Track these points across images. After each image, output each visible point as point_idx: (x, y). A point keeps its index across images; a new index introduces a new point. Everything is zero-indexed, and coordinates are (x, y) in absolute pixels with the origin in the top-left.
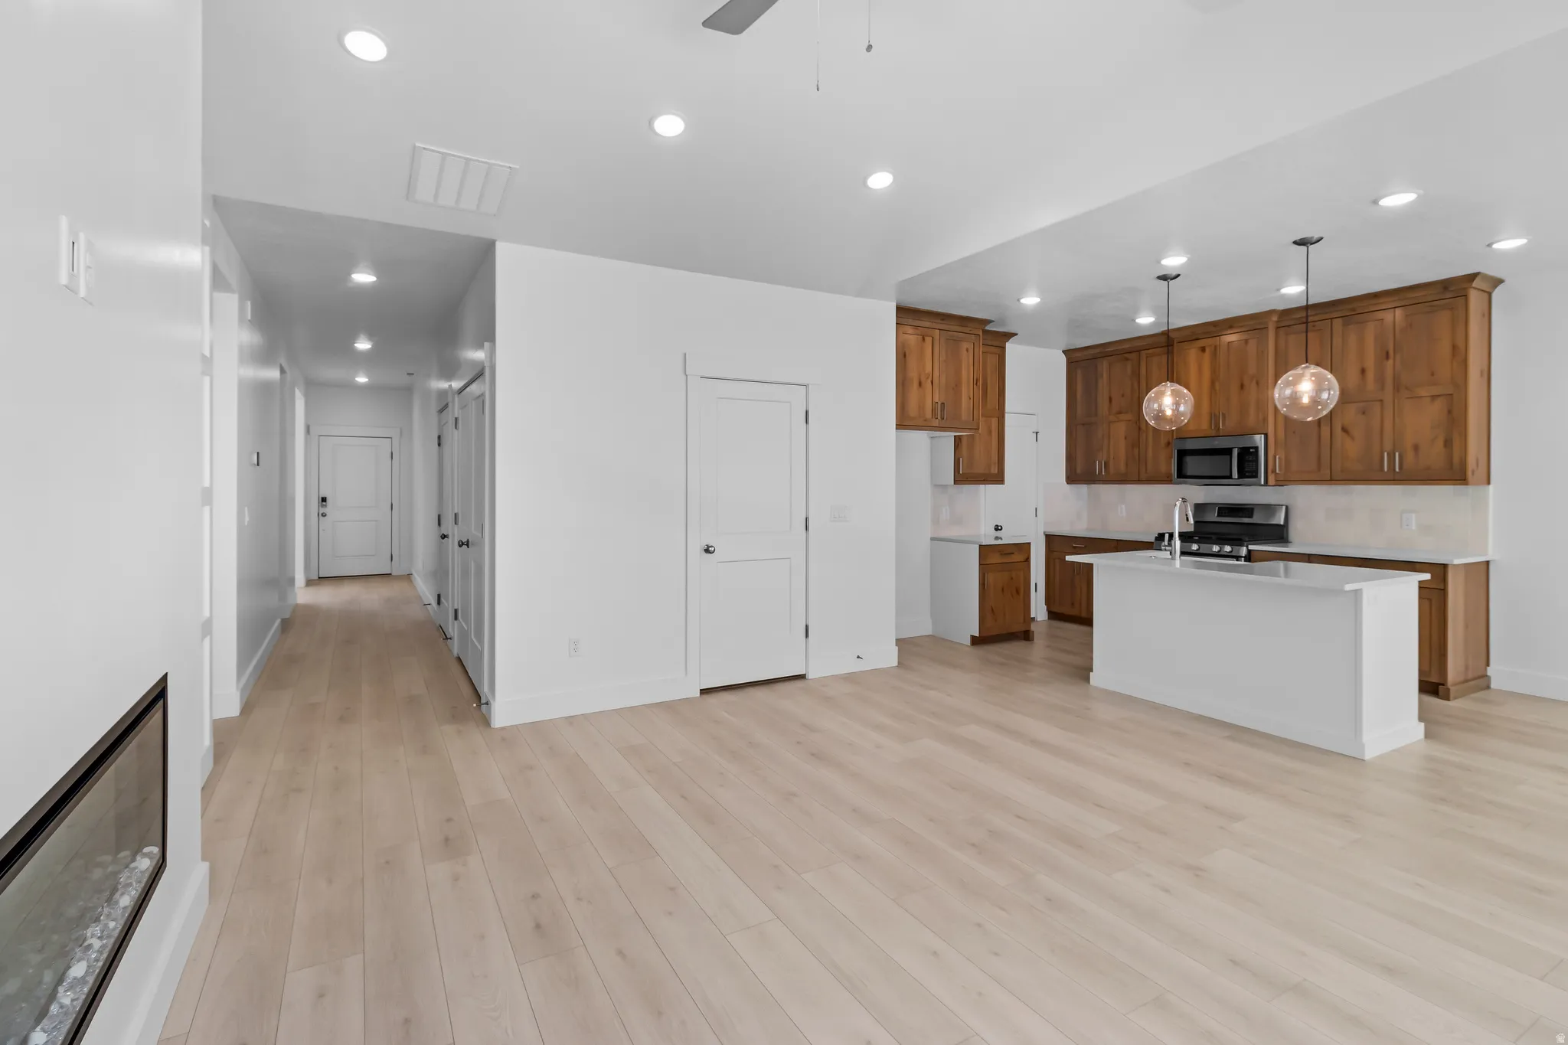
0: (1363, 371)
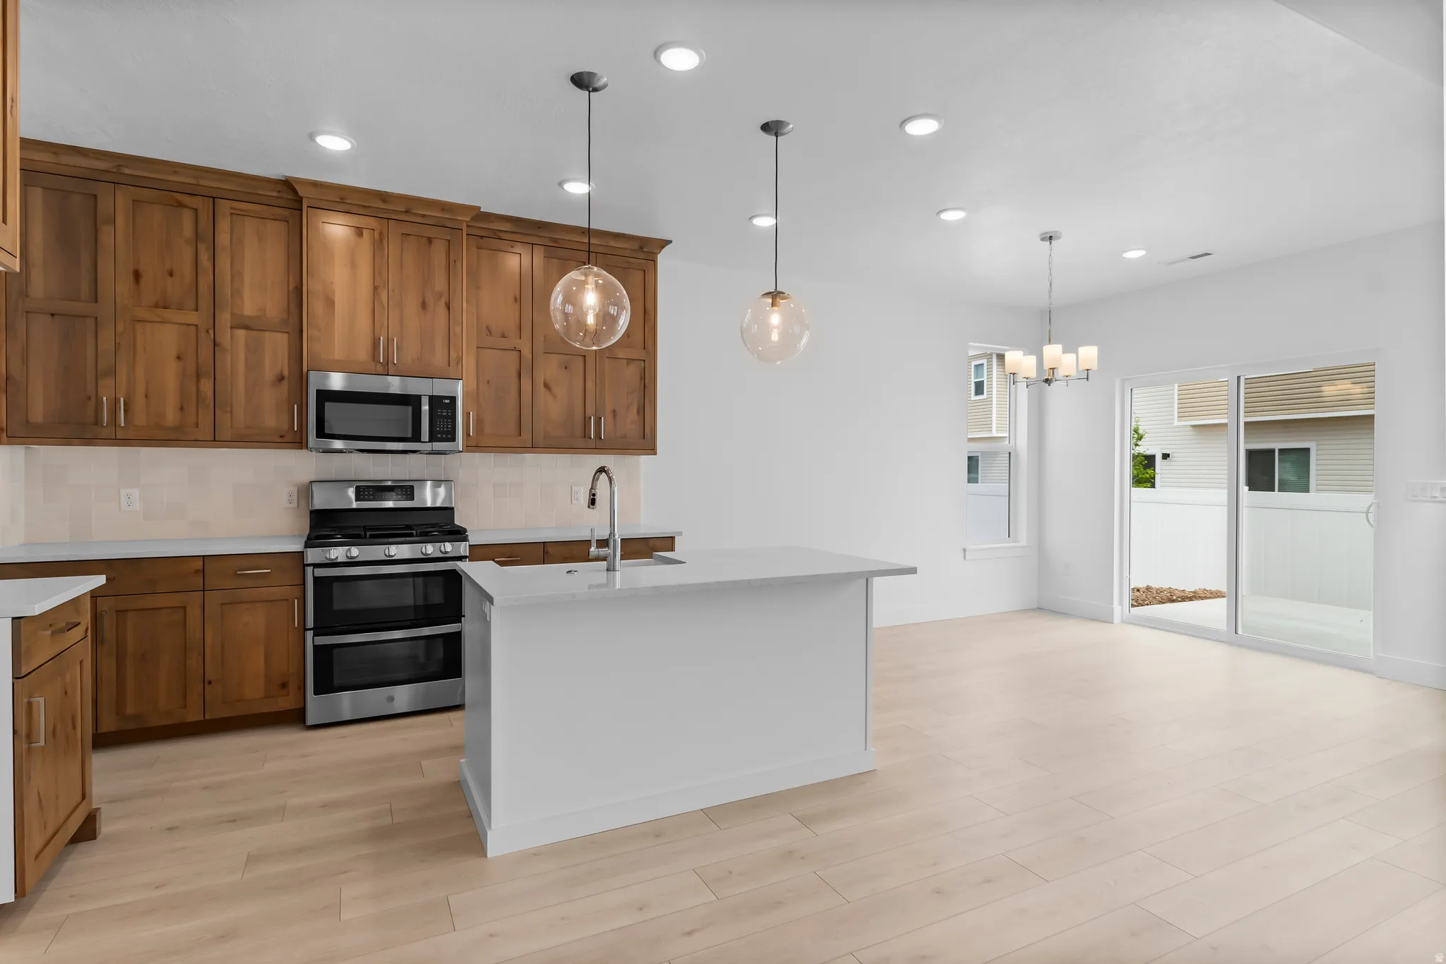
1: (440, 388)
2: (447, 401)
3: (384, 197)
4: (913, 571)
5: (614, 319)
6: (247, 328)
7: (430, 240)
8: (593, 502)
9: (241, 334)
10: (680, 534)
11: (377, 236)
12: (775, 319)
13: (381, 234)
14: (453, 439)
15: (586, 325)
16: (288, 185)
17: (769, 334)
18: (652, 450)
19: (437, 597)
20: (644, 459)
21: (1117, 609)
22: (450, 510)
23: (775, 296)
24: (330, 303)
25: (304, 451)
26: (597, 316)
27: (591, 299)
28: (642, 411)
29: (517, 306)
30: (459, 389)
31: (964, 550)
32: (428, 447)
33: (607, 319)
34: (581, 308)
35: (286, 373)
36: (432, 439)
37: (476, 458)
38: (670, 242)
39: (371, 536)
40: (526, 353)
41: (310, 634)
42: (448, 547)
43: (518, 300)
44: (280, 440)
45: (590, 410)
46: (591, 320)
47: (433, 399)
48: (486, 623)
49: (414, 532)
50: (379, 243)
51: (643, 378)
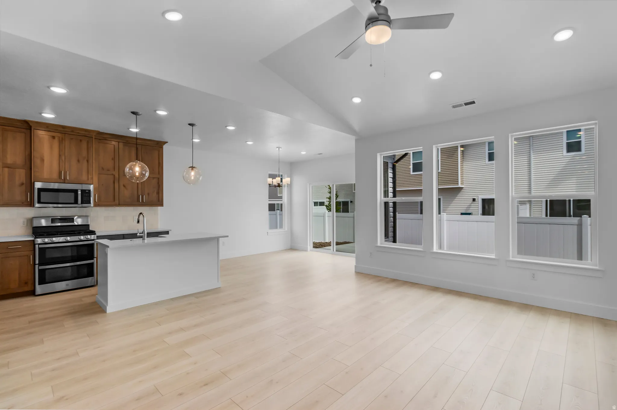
1: (85, 187)
2: (87, 191)
3: (64, 127)
4: (228, 236)
5: (144, 175)
6: (8, 167)
7: (81, 141)
8: (138, 222)
9: (6, 169)
10: (171, 230)
11: (61, 139)
12: (193, 173)
13: (62, 139)
14: (90, 203)
15: (136, 175)
16: (26, 122)
17: (191, 177)
18: (161, 205)
19: (84, 252)
20: (159, 208)
21: (309, 247)
22: (88, 225)
23: (192, 168)
24: (42, 160)
25: (32, 208)
26: (139, 174)
27: (137, 169)
28: (158, 193)
29: (113, 161)
30: (92, 187)
31: (268, 232)
32: (81, 205)
33: (142, 175)
34: (134, 171)
35: (24, 182)
36: (82, 203)
37: (98, 208)
38: (167, 142)
39: (60, 234)
40: (117, 176)
41: (37, 266)
42: (89, 237)
43: (114, 159)
44: (22, 204)
45: (140, 193)
46: (137, 174)
47: (82, 191)
48: (106, 255)
49: (76, 232)
50: (61, 141)
51: (158, 183)
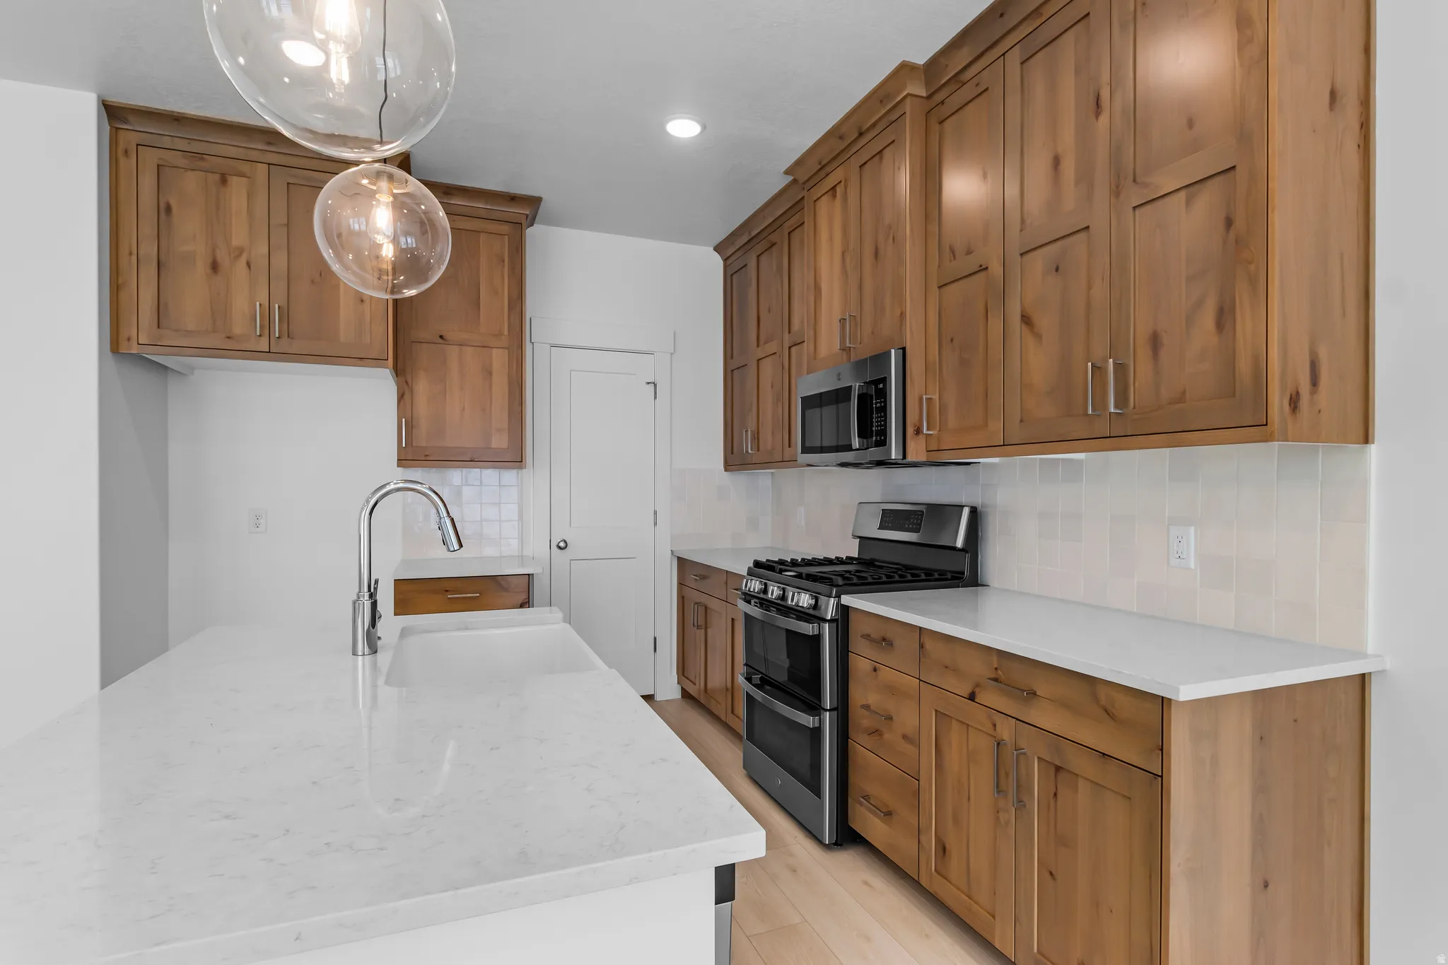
0: (1056, 162)
2: (880, 386)
7: (881, 155)
11: (843, 188)
14: (885, 442)
29: (985, 188)
30: (894, 364)
40: (996, 267)
43: (986, 175)
47: (868, 387)
50: (845, 195)
